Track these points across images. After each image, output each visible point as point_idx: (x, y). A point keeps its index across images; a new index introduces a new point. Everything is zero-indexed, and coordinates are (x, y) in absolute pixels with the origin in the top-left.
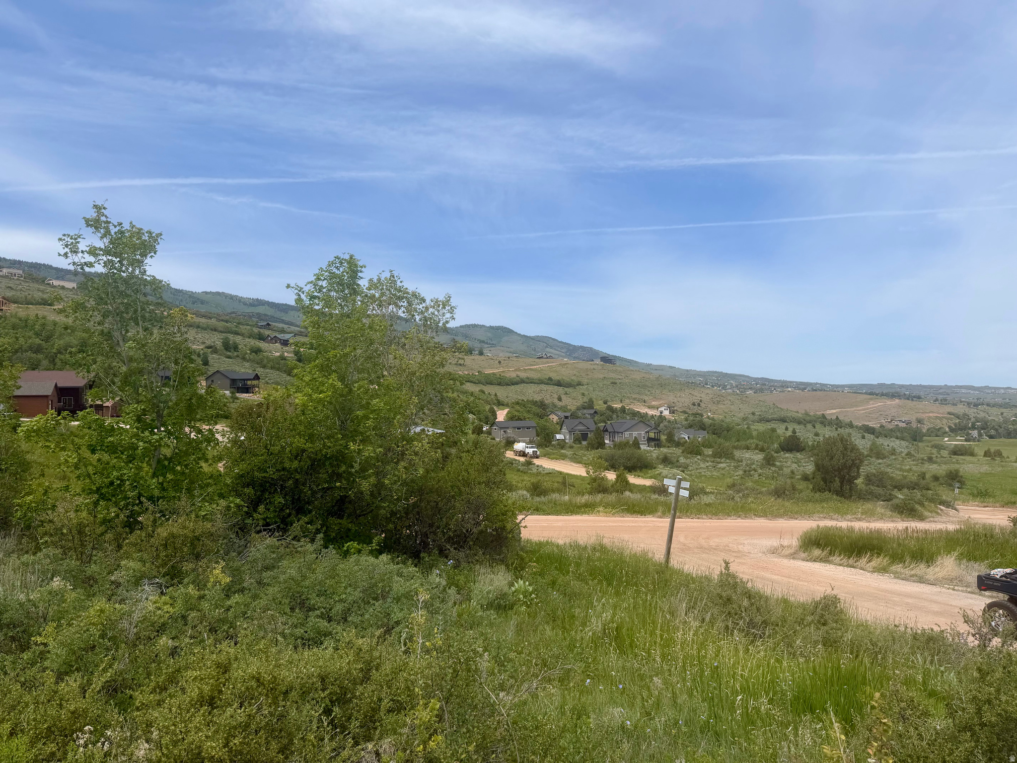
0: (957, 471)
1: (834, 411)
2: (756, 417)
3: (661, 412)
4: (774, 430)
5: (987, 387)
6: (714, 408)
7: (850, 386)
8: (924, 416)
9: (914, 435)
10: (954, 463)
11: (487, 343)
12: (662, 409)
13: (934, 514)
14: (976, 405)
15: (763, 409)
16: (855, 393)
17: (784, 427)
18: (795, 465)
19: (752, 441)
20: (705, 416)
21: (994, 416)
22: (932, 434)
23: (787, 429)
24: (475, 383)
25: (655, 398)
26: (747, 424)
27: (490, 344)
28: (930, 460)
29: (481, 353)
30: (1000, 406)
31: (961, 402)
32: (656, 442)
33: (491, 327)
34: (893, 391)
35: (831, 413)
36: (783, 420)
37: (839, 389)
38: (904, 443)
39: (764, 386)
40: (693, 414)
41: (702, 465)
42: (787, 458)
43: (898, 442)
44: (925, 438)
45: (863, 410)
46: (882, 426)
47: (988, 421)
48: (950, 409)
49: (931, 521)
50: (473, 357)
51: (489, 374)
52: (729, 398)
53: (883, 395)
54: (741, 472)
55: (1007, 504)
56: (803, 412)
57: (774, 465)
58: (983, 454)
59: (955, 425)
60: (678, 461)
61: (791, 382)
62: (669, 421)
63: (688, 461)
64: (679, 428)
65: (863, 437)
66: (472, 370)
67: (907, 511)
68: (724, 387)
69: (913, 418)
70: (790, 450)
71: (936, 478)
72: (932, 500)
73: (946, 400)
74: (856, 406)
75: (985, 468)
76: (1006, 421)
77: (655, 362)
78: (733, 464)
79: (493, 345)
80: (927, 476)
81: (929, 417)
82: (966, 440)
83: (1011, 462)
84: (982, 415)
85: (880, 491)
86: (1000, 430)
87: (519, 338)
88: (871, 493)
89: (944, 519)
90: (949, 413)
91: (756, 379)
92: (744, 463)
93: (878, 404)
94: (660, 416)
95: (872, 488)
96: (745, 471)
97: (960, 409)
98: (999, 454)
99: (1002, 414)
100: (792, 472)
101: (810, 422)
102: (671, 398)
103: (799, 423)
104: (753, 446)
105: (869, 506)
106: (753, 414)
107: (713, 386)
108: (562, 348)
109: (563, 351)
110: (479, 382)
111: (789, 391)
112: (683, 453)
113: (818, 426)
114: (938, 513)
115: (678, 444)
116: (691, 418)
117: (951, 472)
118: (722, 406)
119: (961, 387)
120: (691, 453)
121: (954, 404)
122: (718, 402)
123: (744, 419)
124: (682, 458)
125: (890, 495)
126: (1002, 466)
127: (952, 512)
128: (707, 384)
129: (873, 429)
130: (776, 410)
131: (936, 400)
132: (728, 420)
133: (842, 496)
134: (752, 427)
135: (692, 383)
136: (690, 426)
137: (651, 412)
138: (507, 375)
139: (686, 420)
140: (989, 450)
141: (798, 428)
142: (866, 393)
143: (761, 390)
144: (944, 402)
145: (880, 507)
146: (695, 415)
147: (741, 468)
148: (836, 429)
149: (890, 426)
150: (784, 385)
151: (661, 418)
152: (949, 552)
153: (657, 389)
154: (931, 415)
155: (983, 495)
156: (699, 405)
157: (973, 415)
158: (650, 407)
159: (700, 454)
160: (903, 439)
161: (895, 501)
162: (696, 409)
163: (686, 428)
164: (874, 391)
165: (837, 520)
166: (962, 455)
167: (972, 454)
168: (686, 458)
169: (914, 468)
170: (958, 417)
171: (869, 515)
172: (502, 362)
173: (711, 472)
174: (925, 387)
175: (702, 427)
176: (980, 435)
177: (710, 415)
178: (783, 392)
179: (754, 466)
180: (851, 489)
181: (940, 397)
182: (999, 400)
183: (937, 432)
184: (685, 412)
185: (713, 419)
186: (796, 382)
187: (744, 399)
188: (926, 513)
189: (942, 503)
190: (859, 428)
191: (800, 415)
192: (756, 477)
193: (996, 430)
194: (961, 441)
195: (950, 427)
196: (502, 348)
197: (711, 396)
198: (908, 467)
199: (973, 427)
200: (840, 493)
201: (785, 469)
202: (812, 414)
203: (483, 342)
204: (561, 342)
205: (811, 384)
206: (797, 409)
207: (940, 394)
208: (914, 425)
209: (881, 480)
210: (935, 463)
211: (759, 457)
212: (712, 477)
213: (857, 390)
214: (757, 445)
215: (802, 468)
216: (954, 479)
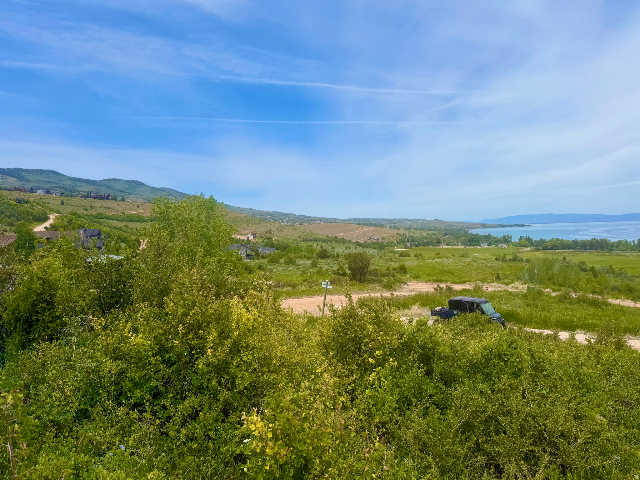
0: (404, 265)
1: (341, 234)
2: (301, 239)
3: (248, 238)
4: (311, 246)
5: (414, 219)
6: (278, 234)
7: (349, 220)
8: (385, 235)
9: (380, 246)
10: (401, 261)
11: (125, 192)
12: (248, 236)
13: (399, 288)
14: (409, 229)
15: (305, 234)
16: (351, 223)
17: (316, 244)
18: (327, 266)
19: (302, 253)
20: (274, 239)
21: (417, 234)
22: (389, 245)
23: (318, 245)
24: (120, 221)
25: (244, 229)
26: (297, 243)
27: (127, 193)
28: (391, 260)
29: (123, 200)
30: (420, 229)
31: (402, 227)
32: (251, 257)
33: (128, 181)
34: (370, 222)
35: (340, 235)
36: (316, 240)
37: (343, 221)
38: (376, 251)
39: (304, 220)
40: (266, 238)
41: (280, 269)
42: (323, 262)
43: (373, 250)
44: (386, 248)
45: (356, 233)
46: (365, 242)
47: (414, 238)
48: (397, 231)
49: (398, 292)
50: (118, 203)
51: (131, 215)
52: (287, 228)
53: (365, 224)
54: (301, 272)
55: (428, 281)
56: (326, 235)
57: (317, 267)
58: (414, 255)
59: (400, 240)
60: (267, 268)
61: (318, 218)
62: (253, 243)
63: (272, 267)
64: (259, 247)
65: (356, 248)
66: (117, 211)
67: (388, 287)
68: (282, 221)
69: (379, 236)
70: (322, 257)
71: (394, 269)
72: (398, 281)
73: (395, 227)
74: (352, 231)
75: (416, 263)
76: (423, 237)
77: (242, 206)
78: (296, 267)
79: (130, 194)
80: (390, 269)
81: (388, 236)
82: (405, 248)
83: (426, 259)
84: (412, 234)
85: (376, 278)
86: (420, 242)
87: (149, 189)
88: (373, 280)
89: (404, 290)
90: (397, 234)
91: (299, 216)
92: (301, 267)
93: (362, 230)
94: (248, 240)
95: (373, 277)
96: (303, 271)
97: (402, 231)
98: (421, 255)
99: (421, 233)
100: (327, 270)
101: (329, 241)
102: (254, 229)
103: (324, 241)
104: (303, 256)
105: (373, 286)
106: (300, 237)
107: (276, 221)
108: (180, 196)
109: (180, 198)
110: (124, 220)
111: (317, 223)
112: (268, 262)
113: (334, 243)
114: (400, 287)
115: (263, 257)
116: (266, 241)
117: (401, 266)
118: (283, 233)
119: (402, 219)
120: (272, 262)
121: (399, 229)
122: (281, 231)
123: (295, 240)
124: (268, 266)
125: (381, 280)
126: (423, 262)
127: (406, 286)
128: (273, 220)
129: (361, 243)
130: (312, 234)
131: (391, 227)
132: (286, 241)
133: (361, 282)
134: (299, 245)
135: (264, 219)
136: (266, 246)
137: (242, 238)
138: (144, 215)
139: (263, 242)
140: (416, 253)
141: (323, 244)
142: (357, 224)
143: (303, 223)
144: (394, 228)
145: (377, 286)
146: (268, 238)
147: (300, 269)
148: (343, 244)
149: (369, 242)
150: (315, 219)
151: (249, 241)
152: (415, 304)
153: (245, 223)
154: (388, 235)
155: (417, 277)
156: (270, 233)
157: (408, 234)
158: (241, 235)
159: (278, 263)
160: (375, 248)
161: (384, 283)
162: (268, 235)
163: (263, 247)
164: (361, 222)
165: (360, 294)
166: (404, 256)
167: (409, 256)
168: (271, 265)
169: (384, 265)
170: (401, 236)
171: (373, 290)
172: (140, 206)
173: (285, 272)
174: (385, 220)
175: (273, 246)
176: (411, 245)
177: (277, 238)
178: (314, 223)
179: (307, 268)
180: (364, 279)
181: (392, 225)
182: (419, 226)
183: (391, 244)
184: (262, 237)
185: (278, 241)
186: (321, 218)
187: (295, 228)
188: (397, 288)
189: (402, 282)
190: (354, 243)
191: (324, 237)
192: (309, 274)
193: (418, 242)
194: (402, 248)
195: (397, 241)
196: (136, 196)
197: (276, 227)
198: (381, 264)
199: (408, 241)
200: (360, 281)
201: (322, 268)
202: (330, 236)
203: (122, 191)
204: (179, 192)
205: (328, 219)
206: (321, 233)
207: (393, 223)
208: (381, 240)
209: (376, 273)
210: (393, 261)
211: (309, 262)
212: (286, 275)
213: (352, 222)
214: (305, 256)
215: (331, 268)
216: (403, 270)
